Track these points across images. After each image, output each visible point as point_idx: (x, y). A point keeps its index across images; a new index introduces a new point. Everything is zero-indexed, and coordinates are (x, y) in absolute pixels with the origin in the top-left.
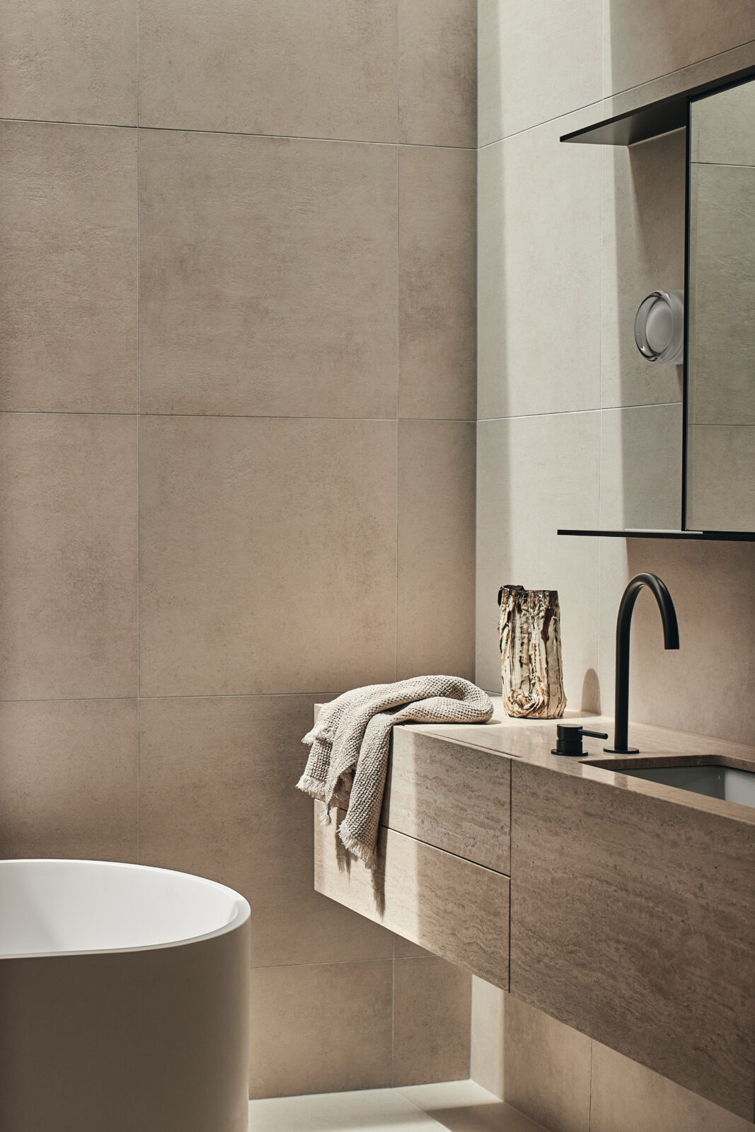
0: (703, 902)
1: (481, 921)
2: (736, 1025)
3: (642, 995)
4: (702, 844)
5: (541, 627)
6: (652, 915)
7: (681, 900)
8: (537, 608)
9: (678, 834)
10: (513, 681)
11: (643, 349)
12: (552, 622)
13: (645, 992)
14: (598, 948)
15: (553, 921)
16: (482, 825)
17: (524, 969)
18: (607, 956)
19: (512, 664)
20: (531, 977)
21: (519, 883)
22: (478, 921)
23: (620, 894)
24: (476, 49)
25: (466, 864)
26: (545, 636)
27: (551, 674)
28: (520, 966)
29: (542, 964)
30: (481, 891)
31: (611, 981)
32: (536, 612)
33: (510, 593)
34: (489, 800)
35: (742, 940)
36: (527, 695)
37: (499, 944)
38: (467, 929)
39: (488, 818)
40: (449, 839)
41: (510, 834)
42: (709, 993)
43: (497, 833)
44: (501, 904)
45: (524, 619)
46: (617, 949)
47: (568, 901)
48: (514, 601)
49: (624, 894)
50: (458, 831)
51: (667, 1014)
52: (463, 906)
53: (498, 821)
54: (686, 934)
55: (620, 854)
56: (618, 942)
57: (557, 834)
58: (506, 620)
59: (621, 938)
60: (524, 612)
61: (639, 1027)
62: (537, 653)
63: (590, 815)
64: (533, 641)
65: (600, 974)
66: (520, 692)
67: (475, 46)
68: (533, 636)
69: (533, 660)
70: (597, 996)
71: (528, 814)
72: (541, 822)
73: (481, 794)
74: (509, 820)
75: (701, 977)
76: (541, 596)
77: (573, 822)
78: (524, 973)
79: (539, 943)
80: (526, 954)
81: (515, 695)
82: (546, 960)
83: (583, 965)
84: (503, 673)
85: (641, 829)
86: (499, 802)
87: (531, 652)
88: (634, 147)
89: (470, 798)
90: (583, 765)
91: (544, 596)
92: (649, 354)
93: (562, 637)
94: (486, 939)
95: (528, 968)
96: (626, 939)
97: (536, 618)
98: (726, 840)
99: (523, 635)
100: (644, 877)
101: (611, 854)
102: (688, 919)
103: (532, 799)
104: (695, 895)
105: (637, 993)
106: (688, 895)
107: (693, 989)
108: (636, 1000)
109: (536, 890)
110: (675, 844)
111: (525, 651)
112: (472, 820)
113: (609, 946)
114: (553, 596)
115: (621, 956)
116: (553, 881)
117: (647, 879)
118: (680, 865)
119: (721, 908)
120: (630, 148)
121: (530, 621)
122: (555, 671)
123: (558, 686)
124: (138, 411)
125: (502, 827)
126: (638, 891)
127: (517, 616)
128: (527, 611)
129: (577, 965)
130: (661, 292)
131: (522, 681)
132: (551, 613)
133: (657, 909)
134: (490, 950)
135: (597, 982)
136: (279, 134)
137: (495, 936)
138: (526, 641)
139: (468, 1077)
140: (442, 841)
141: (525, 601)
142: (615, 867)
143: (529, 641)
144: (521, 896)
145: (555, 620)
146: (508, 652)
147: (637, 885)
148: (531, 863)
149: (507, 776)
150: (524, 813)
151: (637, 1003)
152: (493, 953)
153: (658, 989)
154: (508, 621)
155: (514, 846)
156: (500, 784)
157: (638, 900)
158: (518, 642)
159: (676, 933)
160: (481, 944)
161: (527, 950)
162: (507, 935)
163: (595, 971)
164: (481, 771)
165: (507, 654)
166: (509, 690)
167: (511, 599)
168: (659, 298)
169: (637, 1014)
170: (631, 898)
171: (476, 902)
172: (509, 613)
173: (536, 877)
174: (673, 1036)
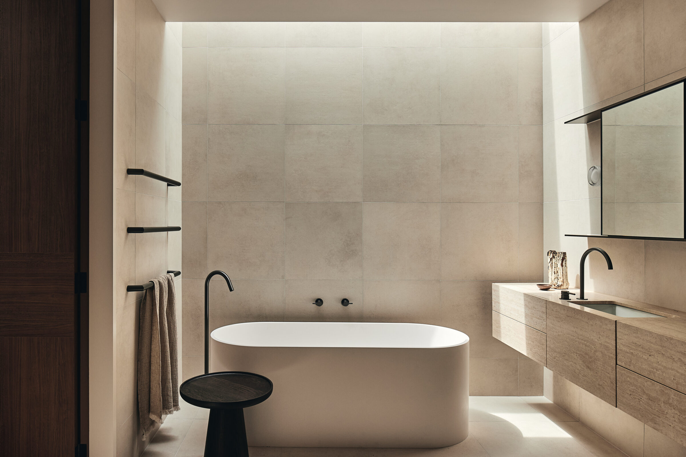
0: (600, 342)
1: (539, 346)
2: (610, 378)
3: (584, 369)
4: (600, 325)
5: (561, 263)
6: (586, 346)
7: (594, 341)
8: (559, 257)
9: (593, 323)
10: (552, 278)
11: (590, 182)
12: (564, 261)
13: (584, 368)
14: (571, 355)
15: (558, 347)
16: (538, 319)
17: (551, 361)
18: (574, 357)
19: (552, 273)
20: (552, 363)
21: (549, 335)
22: (538, 346)
23: (577, 339)
24: (542, 97)
25: (534, 330)
26: (562, 265)
27: (564, 276)
28: (549, 360)
29: (556, 359)
30: (538, 338)
31: (575, 365)
32: (559, 258)
33: (551, 253)
34: (540, 311)
35: (611, 353)
36: (556, 282)
37: (543, 353)
38: (535, 348)
39: (540, 317)
40: (529, 323)
41: (546, 321)
42: (602, 369)
43: (543, 321)
44: (544, 341)
45: (555, 260)
46: (576, 355)
47: (563, 341)
48: (552, 255)
49: (578, 339)
50: (532, 320)
51: (591, 374)
52: (533, 342)
53: (543, 318)
54: (595, 351)
55: (577, 328)
56: (577, 353)
57: (559, 322)
58: (550, 260)
59: (577, 352)
60: (555, 258)
61: (583, 378)
62: (560, 270)
63: (568, 316)
64: (558, 267)
65: (572, 363)
66: (554, 281)
67: (542, 96)
68: (558, 265)
69: (558, 272)
70: (571, 369)
71: (551, 316)
72: (555, 318)
73: (538, 310)
74: (546, 317)
75: (600, 364)
76: (561, 254)
77: (564, 318)
78: (550, 362)
79: (555, 353)
80: (551, 356)
81: (553, 282)
82: (557, 358)
83: (567, 360)
84: (549, 276)
85: (582, 321)
86: (543, 312)
87: (558, 270)
88: (588, 124)
89: (535, 311)
90: (570, 303)
91: (562, 254)
92: (592, 184)
93: (568, 265)
94: (540, 351)
95: (552, 360)
96: (579, 352)
97: (559, 260)
98: (606, 324)
99: (555, 265)
100: (584, 334)
101: (574, 328)
102: (596, 347)
103: (552, 311)
104: (598, 340)
105: (582, 368)
106: (596, 340)
107: (598, 367)
108: (582, 370)
109: (554, 338)
110: (592, 325)
111: (556, 270)
112: (536, 317)
113: (574, 354)
114: (565, 254)
115: (578, 357)
116: (558, 335)
117: (585, 335)
118: (593, 331)
119: (605, 344)
120: (587, 125)
121: (557, 261)
122: (565, 275)
123: (566, 280)
124: (440, 201)
125: (544, 319)
126: (582, 338)
127: (553, 259)
128: (557, 258)
129: (565, 360)
130: (595, 166)
131: (555, 278)
132: (563, 259)
133: (587, 344)
134: (541, 355)
135: (571, 365)
136: (482, 124)
137: (542, 351)
138: (556, 267)
139: (543, 395)
140: (527, 323)
141: (556, 255)
142: (575, 332)
143: (557, 266)
144: (549, 339)
145: (565, 261)
146: (550, 269)
147: (582, 337)
148: (552, 330)
149: (545, 305)
150: (550, 315)
151: (582, 371)
152: (542, 356)
153: (588, 367)
154: (551, 261)
155: (547, 325)
156: (543, 307)
157: (582, 341)
158: (553, 267)
159: (593, 351)
160: (539, 353)
161: (551, 355)
162: (546, 351)
163: (570, 362)
164: (538, 303)
165: (550, 270)
166: (551, 280)
167: (551, 254)
168: (595, 168)
169: (582, 374)
170: (580, 341)
171: (537, 341)
172: (551, 258)
173: (553, 334)
174: (592, 381)
